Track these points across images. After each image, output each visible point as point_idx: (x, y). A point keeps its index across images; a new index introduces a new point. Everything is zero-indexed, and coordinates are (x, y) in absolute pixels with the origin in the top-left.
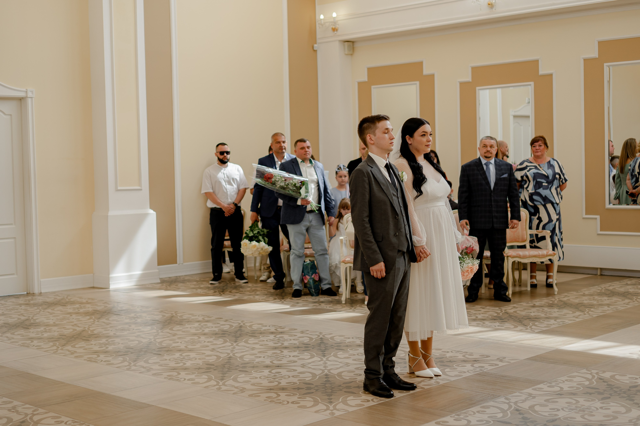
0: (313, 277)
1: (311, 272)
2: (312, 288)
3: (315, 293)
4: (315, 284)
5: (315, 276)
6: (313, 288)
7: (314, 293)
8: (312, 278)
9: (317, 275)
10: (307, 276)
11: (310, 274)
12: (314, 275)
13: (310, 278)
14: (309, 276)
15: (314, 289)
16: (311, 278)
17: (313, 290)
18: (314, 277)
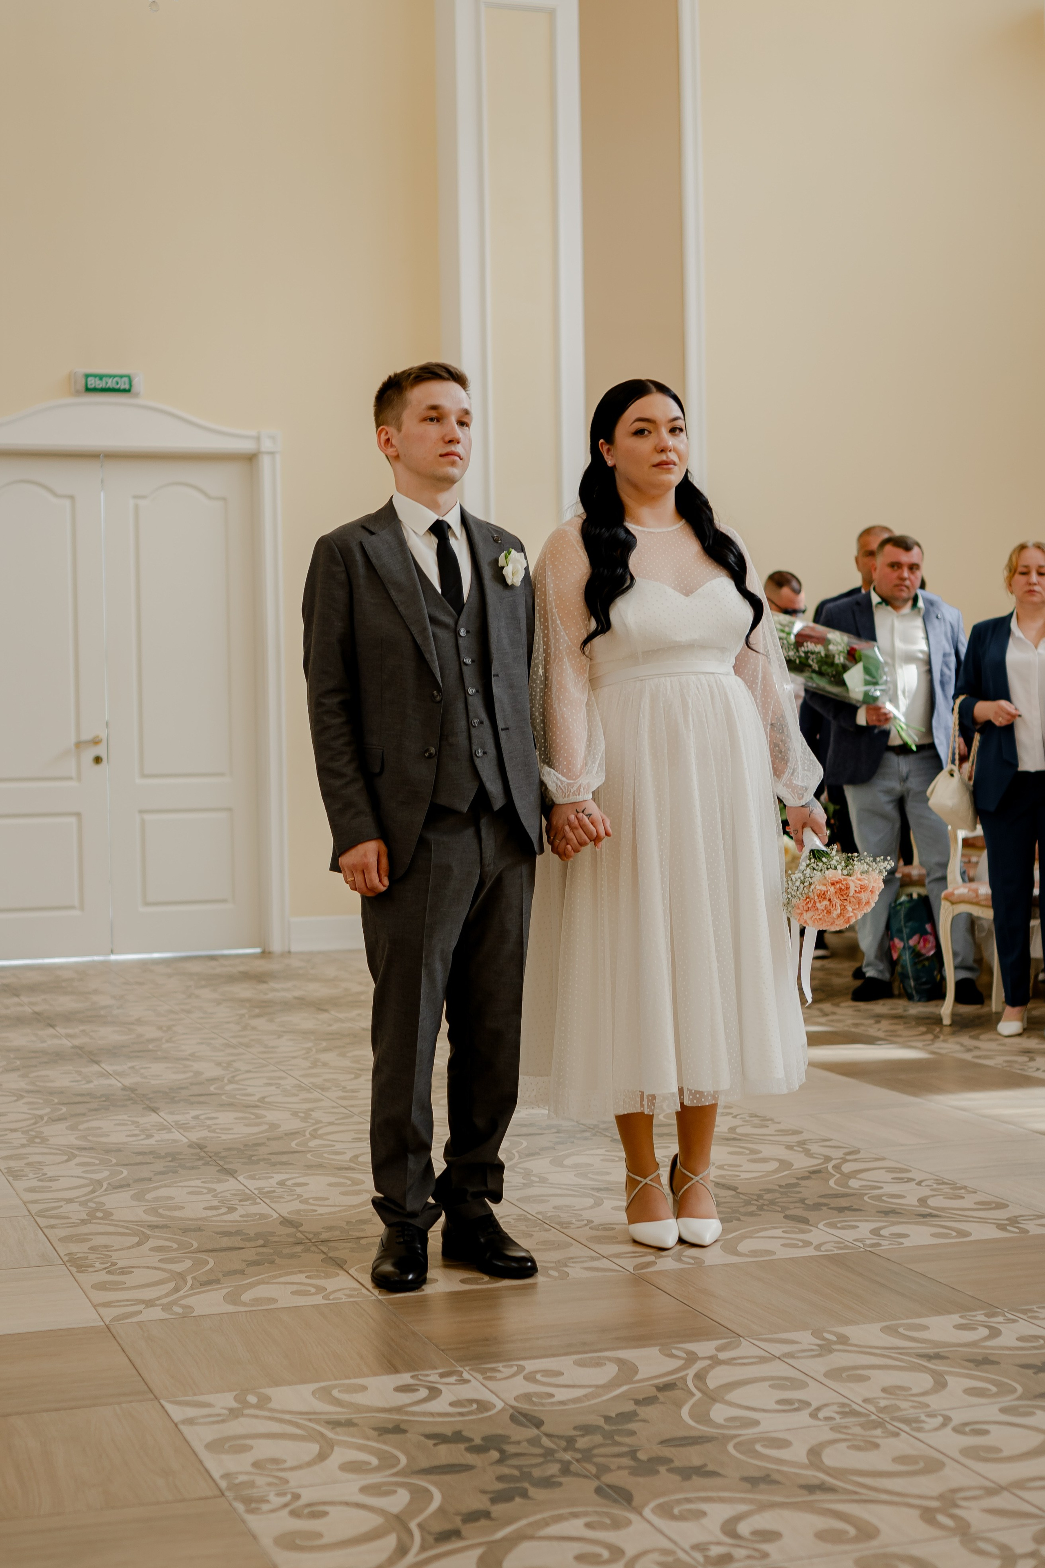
0: (912, 942)
1: (908, 930)
2: (908, 978)
3: (917, 992)
4: (919, 967)
5: (919, 942)
6: (910, 975)
7: (914, 993)
8: (910, 948)
9: (925, 941)
10: (897, 941)
11: (905, 936)
12: (916, 938)
13: (904, 948)
14: (902, 939)
15: (915, 980)
16: (907, 946)
17: (912, 983)
18: (915, 945)
